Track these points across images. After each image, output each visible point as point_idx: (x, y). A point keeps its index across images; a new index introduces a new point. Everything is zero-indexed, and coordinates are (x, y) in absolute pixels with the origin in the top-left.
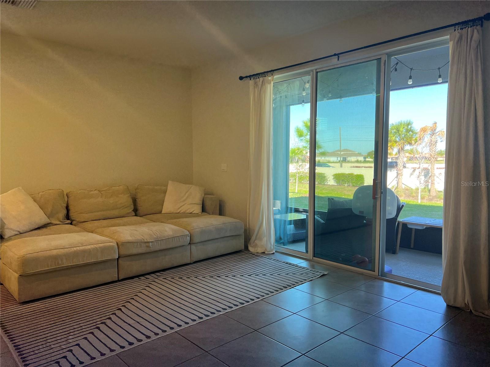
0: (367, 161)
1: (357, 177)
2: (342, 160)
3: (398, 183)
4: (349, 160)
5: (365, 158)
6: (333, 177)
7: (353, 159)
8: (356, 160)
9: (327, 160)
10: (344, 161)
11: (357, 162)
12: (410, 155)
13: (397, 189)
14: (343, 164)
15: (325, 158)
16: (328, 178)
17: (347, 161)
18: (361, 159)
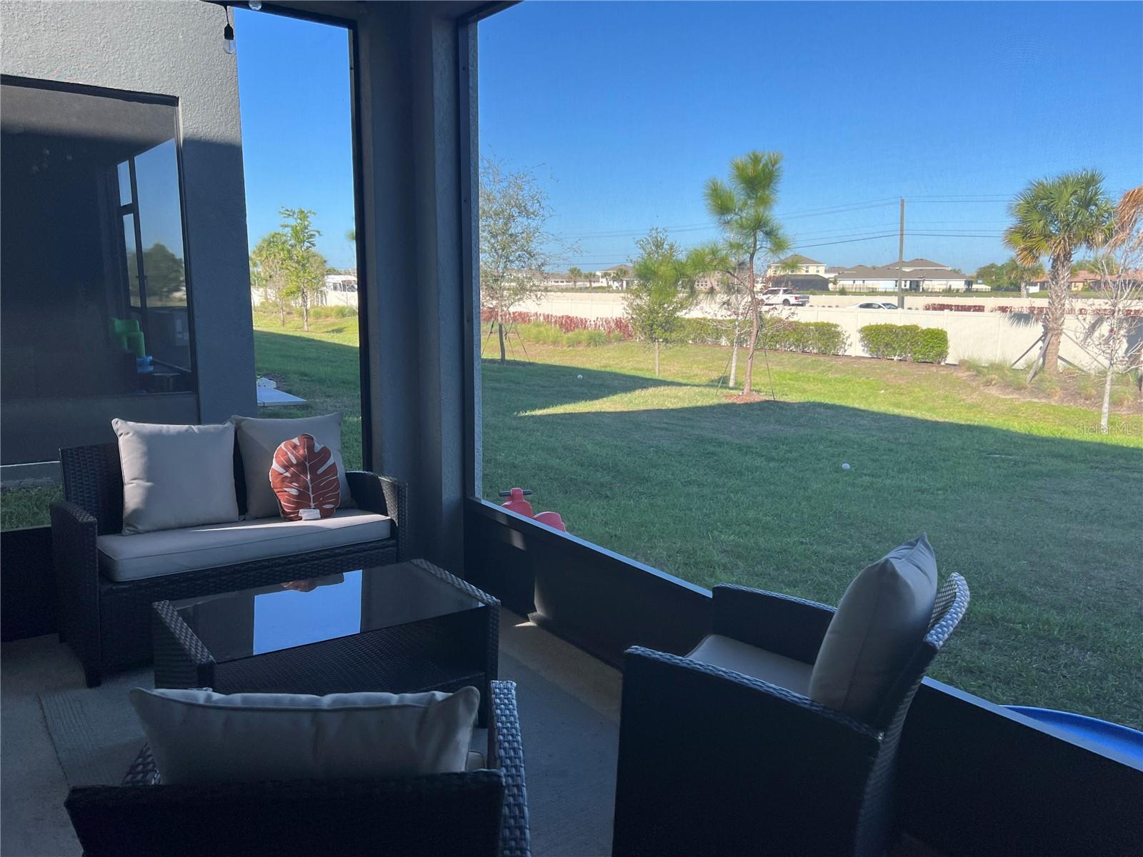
0: (974, 292)
1: (926, 335)
2: (908, 287)
3: (1044, 356)
4: (925, 287)
5: (969, 283)
6: (859, 336)
7: (938, 285)
8: (945, 287)
9: (869, 288)
10: (915, 289)
11: (949, 292)
12: (1092, 276)
13: (1041, 374)
14: (905, 298)
15: (864, 281)
16: (848, 337)
17: (921, 290)
18: (959, 284)
